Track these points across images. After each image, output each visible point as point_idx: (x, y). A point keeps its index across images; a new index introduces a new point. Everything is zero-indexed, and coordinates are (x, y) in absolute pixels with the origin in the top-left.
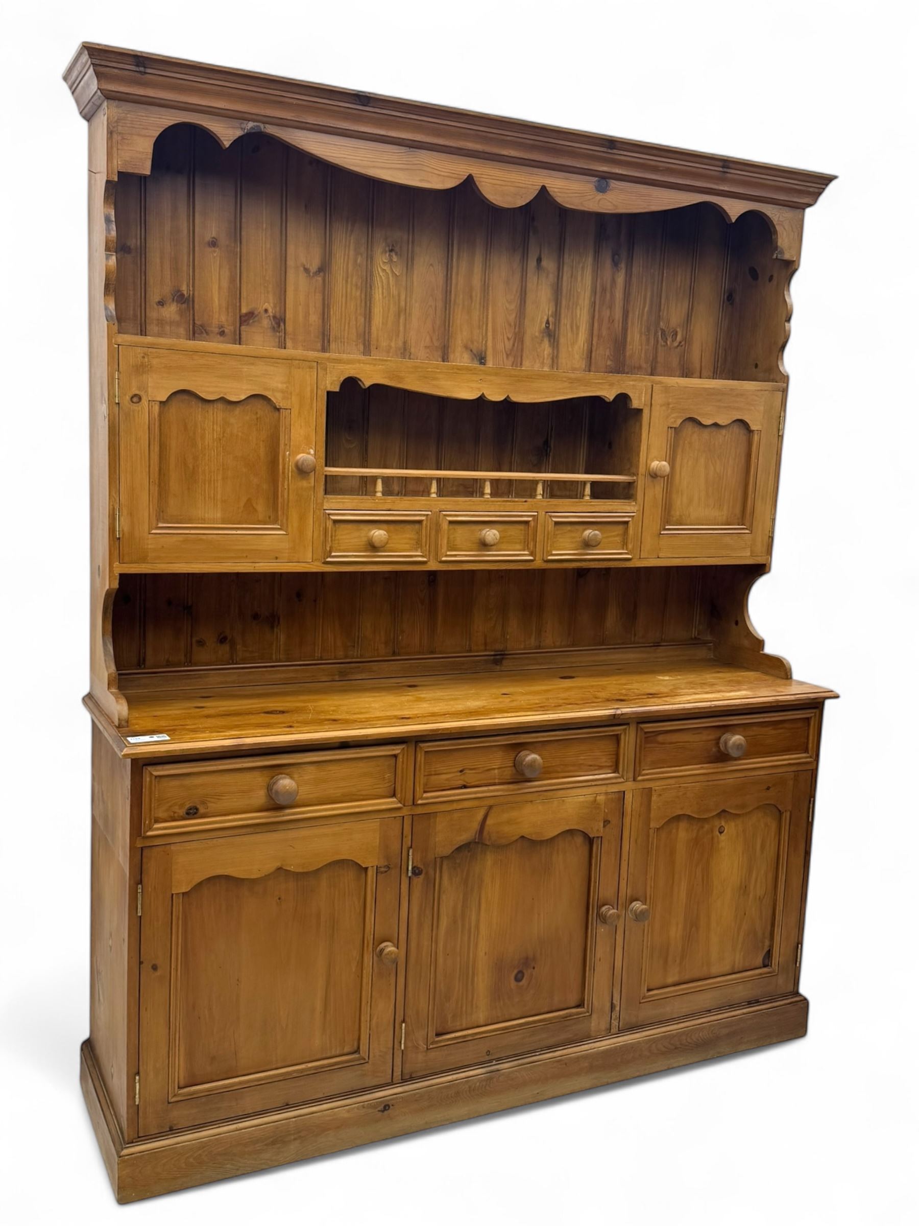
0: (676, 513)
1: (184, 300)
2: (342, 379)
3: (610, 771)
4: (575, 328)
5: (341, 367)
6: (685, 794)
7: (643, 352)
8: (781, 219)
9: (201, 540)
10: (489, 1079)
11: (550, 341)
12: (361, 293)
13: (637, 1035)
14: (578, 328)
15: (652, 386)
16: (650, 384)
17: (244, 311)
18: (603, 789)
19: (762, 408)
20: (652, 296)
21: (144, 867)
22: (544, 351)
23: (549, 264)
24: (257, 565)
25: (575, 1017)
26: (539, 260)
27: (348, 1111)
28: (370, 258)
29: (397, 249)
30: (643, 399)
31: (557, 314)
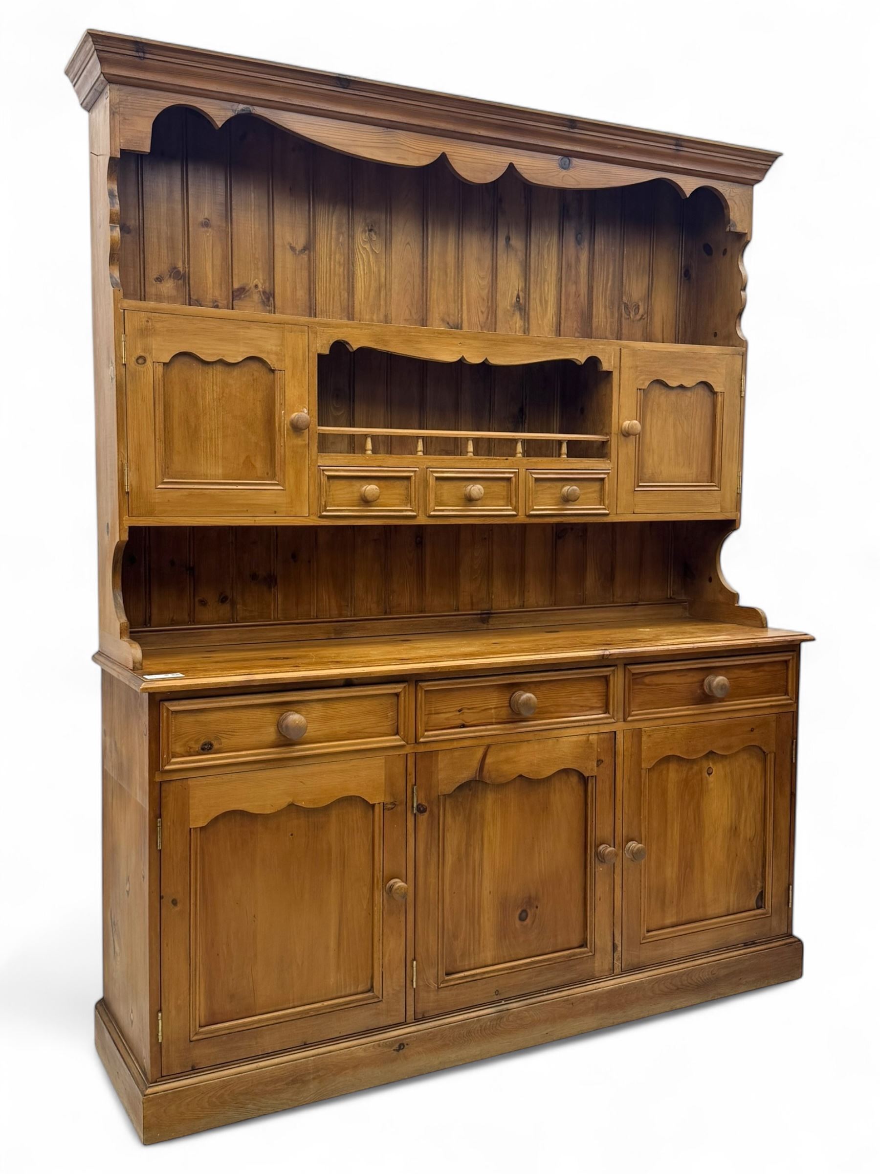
0: (648, 471)
1: (181, 277)
2: (332, 342)
3: (601, 712)
4: (544, 302)
5: (330, 331)
6: (673, 735)
7: (608, 325)
8: (732, 194)
9: (204, 494)
10: (499, 1018)
11: (521, 314)
12: (344, 270)
13: (640, 976)
14: (546, 302)
15: (621, 349)
16: (618, 348)
17: (236, 286)
18: (595, 729)
19: (724, 371)
20: (614, 271)
21: (163, 801)
22: (516, 324)
23: (517, 243)
24: (257, 518)
25: (579, 957)
26: (508, 239)
27: (365, 1050)
28: (351, 237)
29: (376, 229)
30: (613, 362)
31: (526, 289)
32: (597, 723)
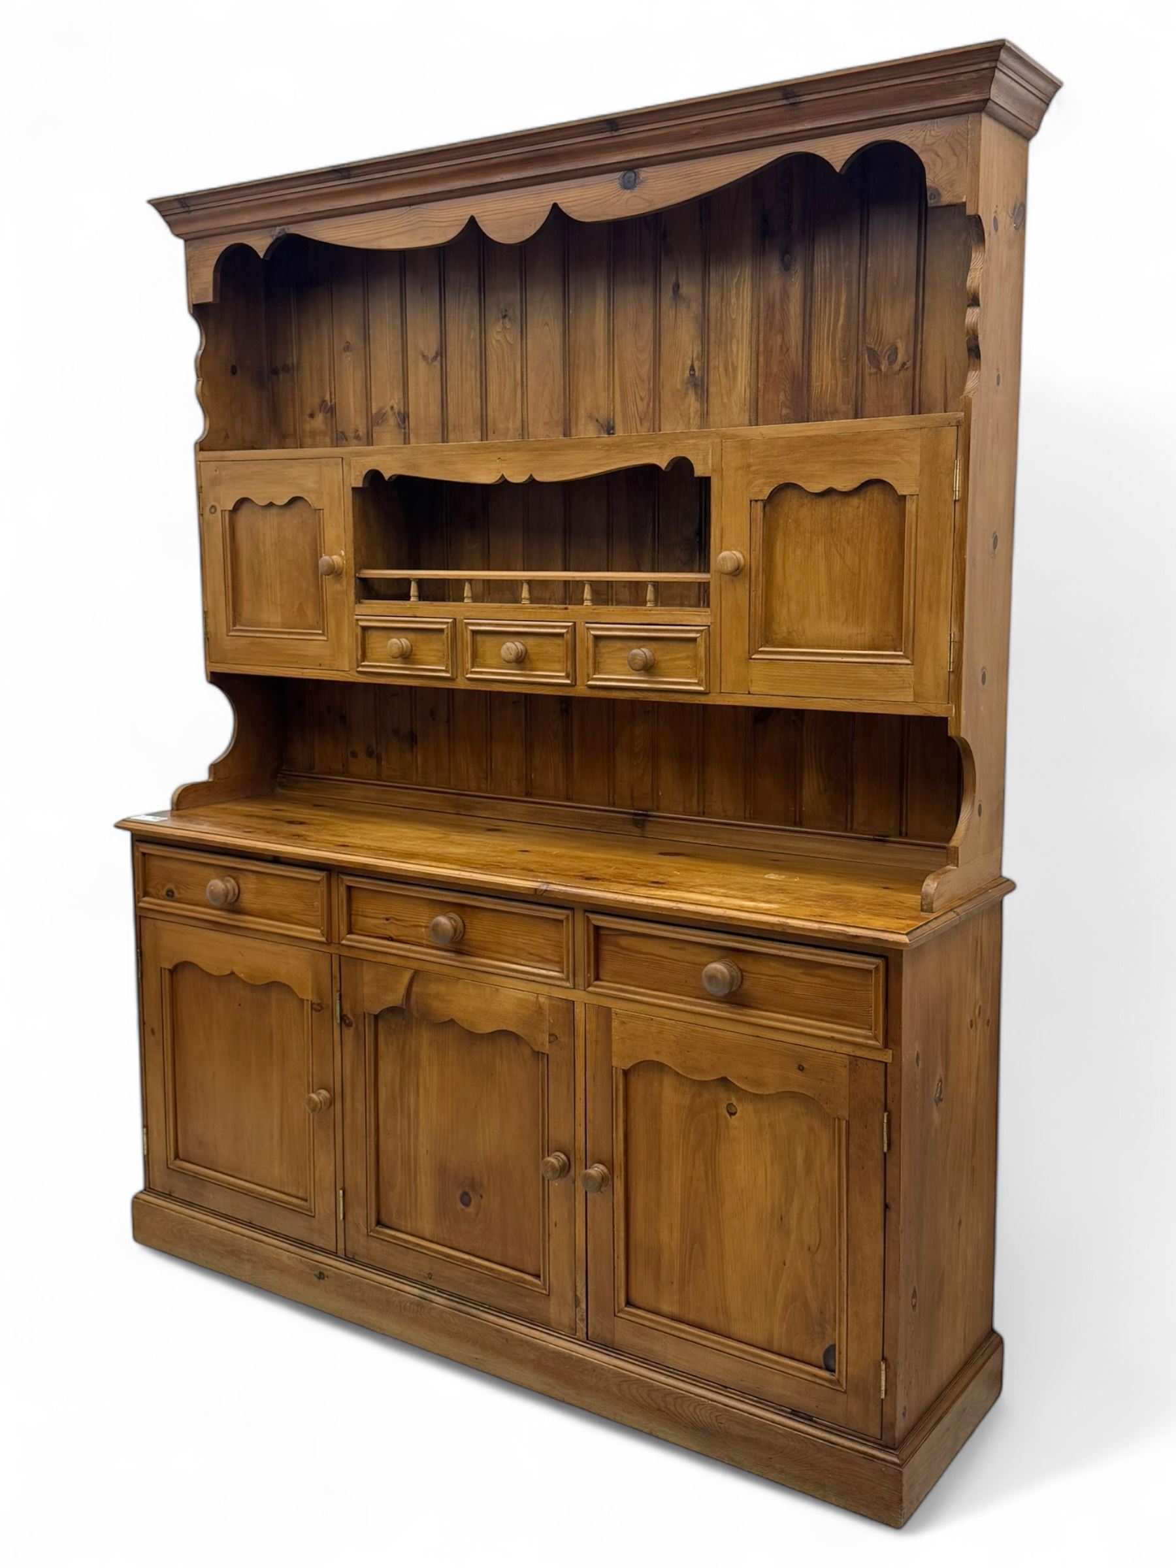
1: (330, 410)
2: (364, 473)
3: (557, 969)
4: (731, 370)
5: (363, 460)
6: (660, 1032)
7: (839, 388)
9: (262, 643)
11: (696, 393)
12: (476, 372)
14: (735, 369)
15: (722, 442)
16: (718, 440)
17: (374, 411)
18: (545, 990)
20: (849, 300)
21: (142, 935)
22: (689, 408)
23: (689, 289)
24: (305, 671)
25: (529, 1287)
26: (677, 287)
28: (484, 330)
29: (510, 313)
30: (710, 461)
31: (705, 355)
32: (546, 981)
